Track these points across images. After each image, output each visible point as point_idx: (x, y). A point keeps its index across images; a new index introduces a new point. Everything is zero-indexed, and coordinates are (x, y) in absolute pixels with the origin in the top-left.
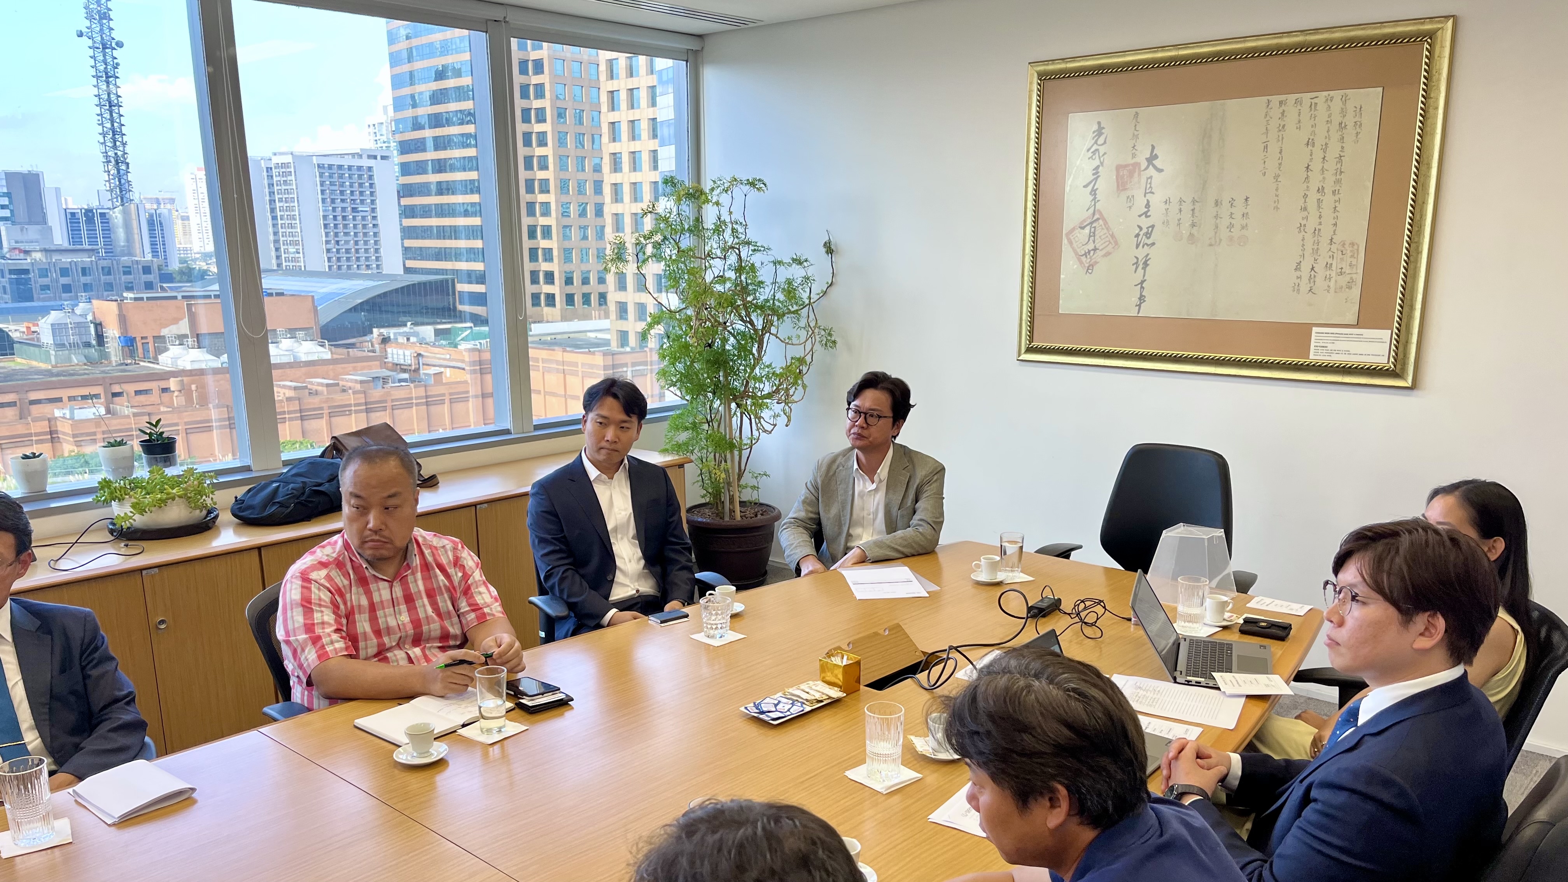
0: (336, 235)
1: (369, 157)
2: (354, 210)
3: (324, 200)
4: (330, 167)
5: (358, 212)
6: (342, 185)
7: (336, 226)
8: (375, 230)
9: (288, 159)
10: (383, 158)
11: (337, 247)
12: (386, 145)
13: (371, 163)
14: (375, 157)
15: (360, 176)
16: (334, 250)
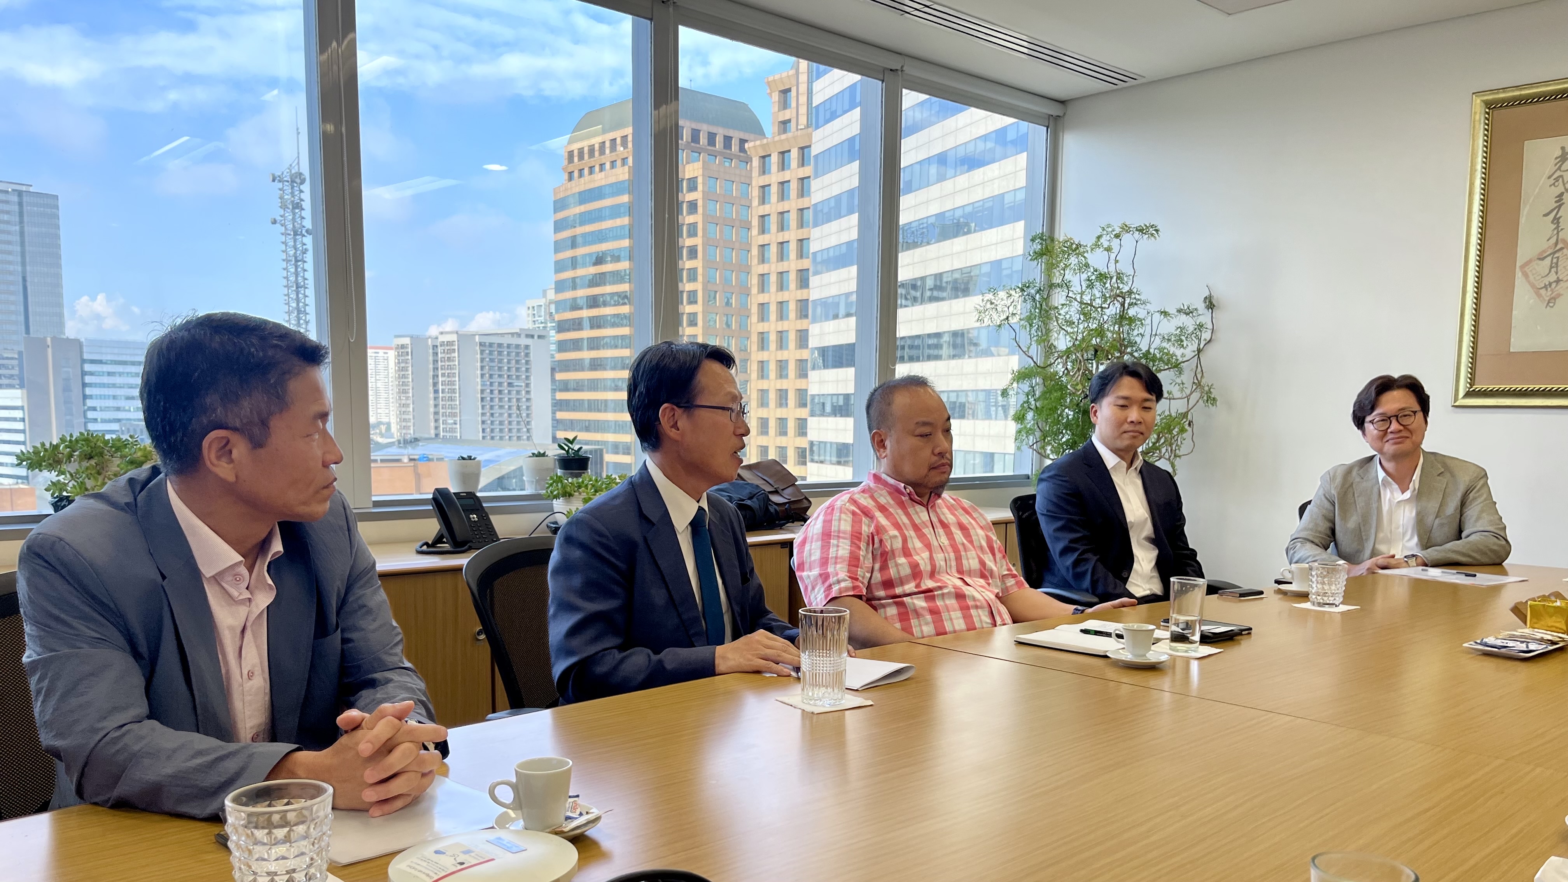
0: (492, 407)
1: (527, 336)
2: (510, 384)
3: (482, 376)
4: (491, 345)
5: (513, 386)
6: (500, 361)
7: (492, 400)
8: (528, 404)
9: (454, 338)
10: (539, 337)
11: (491, 419)
12: (543, 325)
13: (529, 341)
14: (532, 336)
15: (518, 354)
16: (489, 422)
